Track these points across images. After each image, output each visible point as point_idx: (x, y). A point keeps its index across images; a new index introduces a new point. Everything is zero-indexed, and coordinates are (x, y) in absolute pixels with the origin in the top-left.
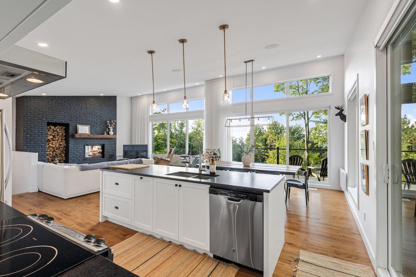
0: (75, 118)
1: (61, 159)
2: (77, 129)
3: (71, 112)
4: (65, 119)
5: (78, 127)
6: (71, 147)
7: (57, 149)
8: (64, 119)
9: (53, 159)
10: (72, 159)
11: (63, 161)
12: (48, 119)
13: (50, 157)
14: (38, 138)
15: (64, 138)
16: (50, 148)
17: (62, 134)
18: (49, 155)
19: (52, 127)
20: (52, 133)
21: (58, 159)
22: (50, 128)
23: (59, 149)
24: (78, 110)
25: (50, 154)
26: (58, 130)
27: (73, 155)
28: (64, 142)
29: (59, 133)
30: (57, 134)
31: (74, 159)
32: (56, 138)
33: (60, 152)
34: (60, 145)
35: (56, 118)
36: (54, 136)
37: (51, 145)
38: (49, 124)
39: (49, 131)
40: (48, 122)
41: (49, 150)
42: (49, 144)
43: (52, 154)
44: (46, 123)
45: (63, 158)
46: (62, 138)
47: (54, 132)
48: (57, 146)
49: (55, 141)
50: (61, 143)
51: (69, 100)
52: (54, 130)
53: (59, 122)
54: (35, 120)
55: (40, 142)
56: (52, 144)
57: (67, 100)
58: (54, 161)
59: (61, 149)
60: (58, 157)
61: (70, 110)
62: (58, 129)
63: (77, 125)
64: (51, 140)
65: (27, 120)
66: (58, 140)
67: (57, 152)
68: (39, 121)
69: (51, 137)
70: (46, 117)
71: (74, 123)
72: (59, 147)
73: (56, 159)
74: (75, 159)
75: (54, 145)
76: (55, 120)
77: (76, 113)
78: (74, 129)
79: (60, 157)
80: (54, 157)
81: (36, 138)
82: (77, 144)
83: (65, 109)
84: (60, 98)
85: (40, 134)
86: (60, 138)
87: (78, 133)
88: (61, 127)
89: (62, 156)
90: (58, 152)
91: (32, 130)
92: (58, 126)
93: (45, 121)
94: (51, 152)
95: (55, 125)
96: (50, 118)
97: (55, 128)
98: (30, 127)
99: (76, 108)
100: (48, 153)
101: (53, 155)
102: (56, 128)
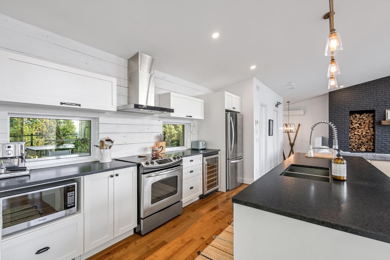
0: (383, 103)
1: (369, 147)
2: (386, 115)
3: (377, 97)
4: (370, 105)
5: (387, 113)
6: (378, 136)
7: (363, 137)
8: (368, 105)
9: (358, 147)
10: (380, 148)
11: (370, 150)
12: (350, 108)
13: (356, 145)
14: (341, 126)
15: (371, 126)
16: (355, 136)
17: (370, 122)
18: (354, 142)
19: (358, 116)
20: (358, 121)
21: (364, 148)
22: (356, 117)
23: (366, 137)
24: (388, 92)
25: (356, 141)
26: (364, 118)
27: (380, 144)
28: (372, 130)
29: (365, 121)
30: (363, 122)
31: (382, 149)
32: (361, 125)
33: (367, 140)
34: (366, 133)
35: (359, 106)
36: (360, 124)
37: (356, 133)
38: (352, 113)
39: (354, 119)
40: (350, 111)
41: (355, 138)
42: (355, 131)
43: (358, 141)
44: (349, 113)
45: (370, 147)
46: (369, 125)
47: (360, 120)
48: (364, 134)
49: (361, 129)
50: (368, 131)
51: (375, 85)
52: (360, 118)
53: (362, 110)
54: (338, 111)
55: (343, 130)
56: (358, 132)
57: (372, 85)
58: (360, 149)
59: (369, 137)
60: (364, 145)
61: (376, 95)
62: (364, 116)
63: (385, 110)
64: (357, 128)
65: (332, 111)
66: (364, 128)
67: (363, 140)
68: (342, 111)
69: (357, 125)
70: (348, 107)
71: (381, 108)
72: (366, 135)
73: (362, 147)
74: (384, 149)
75: (360, 133)
76: (358, 108)
77: (385, 96)
78: (383, 115)
79: (367, 146)
80: (360, 145)
81: (339, 126)
82: (386, 132)
83: (370, 95)
84: (363, 85)
85: (343, 122)
86: (367, 126)
87: (387, 120)
88: (368, 114)
89: (370, 144)
90: (365, 140)
91: (336, 120)
92: (365, 114)
93: (348, 110)
94: (357, 140)
95: (361, 113)
96: (352, 106)
97: (360, 115)
98: (334, 118)
99: (384, 91)
100: (354, 140)
101: (359, 143)
102: (362, 115)
